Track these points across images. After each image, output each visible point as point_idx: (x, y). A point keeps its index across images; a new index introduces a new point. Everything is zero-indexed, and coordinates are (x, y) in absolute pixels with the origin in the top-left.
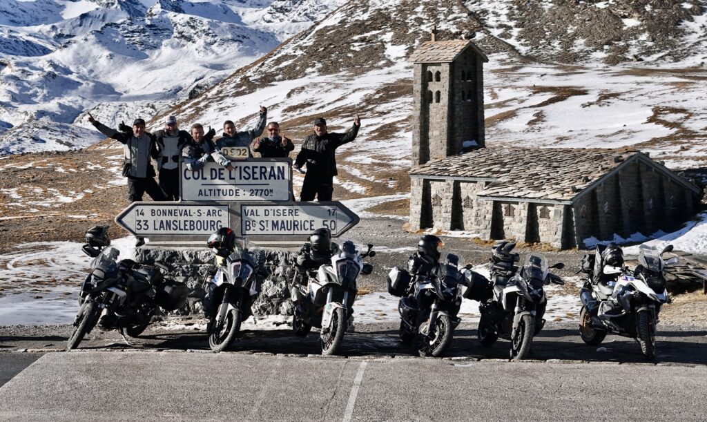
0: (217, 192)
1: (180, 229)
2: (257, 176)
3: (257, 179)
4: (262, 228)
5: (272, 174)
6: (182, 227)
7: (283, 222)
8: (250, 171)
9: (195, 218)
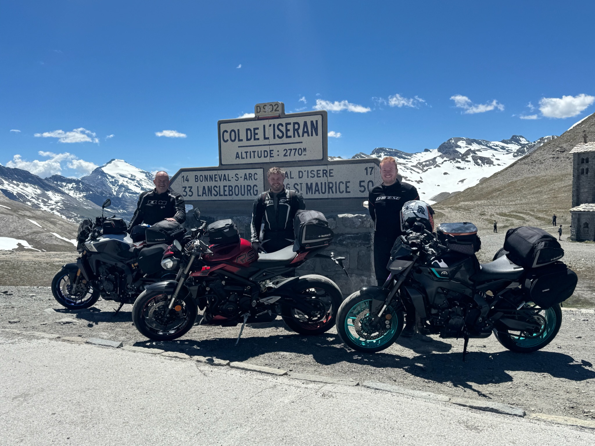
0: (252, 154)
1: (220, 195)
2: (290, 133)
3: (290, 137)
5: (305, 130)
6: (222, 193)
7: (317, 184)
9: (233, 183)
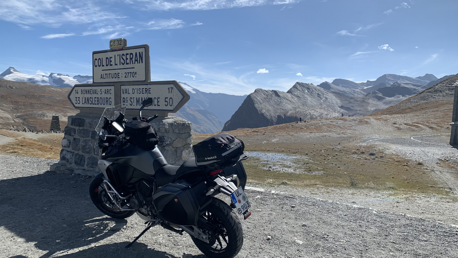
0: (109, 75)
1: (93, 104)
2: (128, 61)
3: (128, 64)
4: (131, 104)
5: (136, 59)
6: (94, 103)
7: (142, 98)
8: (124, 58)
9: (99, 96)
